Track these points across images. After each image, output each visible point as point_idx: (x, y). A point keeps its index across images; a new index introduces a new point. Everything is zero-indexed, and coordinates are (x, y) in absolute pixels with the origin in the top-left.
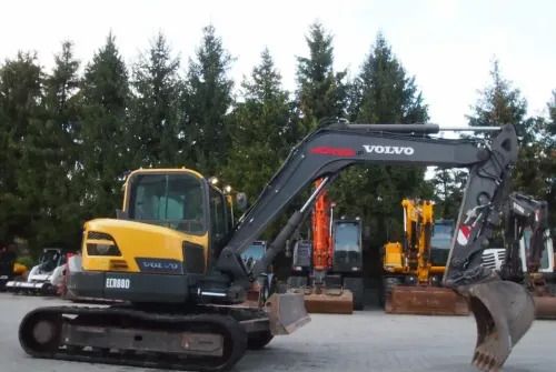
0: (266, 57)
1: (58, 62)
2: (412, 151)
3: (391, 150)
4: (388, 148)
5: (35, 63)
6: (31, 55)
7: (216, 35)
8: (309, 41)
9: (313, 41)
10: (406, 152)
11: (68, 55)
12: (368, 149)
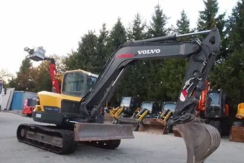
0: (183, 14)
1: (101, 32)
2: (159, 51)
3: (150, 52)
4: (148, 51)
5: (94, 34)
6: (93, 31)
7: (160, 9)
8: (205, 2)
9: (207, 2)
10: (156, 52)
11: (104, 29)
12: (140, 53)
